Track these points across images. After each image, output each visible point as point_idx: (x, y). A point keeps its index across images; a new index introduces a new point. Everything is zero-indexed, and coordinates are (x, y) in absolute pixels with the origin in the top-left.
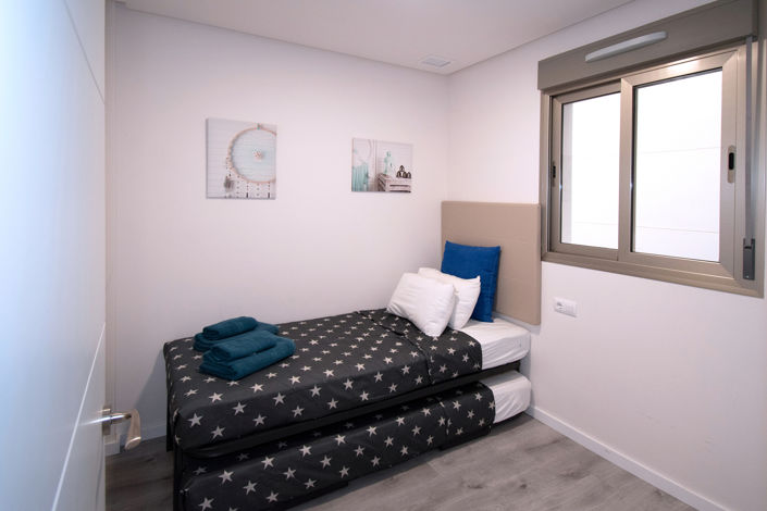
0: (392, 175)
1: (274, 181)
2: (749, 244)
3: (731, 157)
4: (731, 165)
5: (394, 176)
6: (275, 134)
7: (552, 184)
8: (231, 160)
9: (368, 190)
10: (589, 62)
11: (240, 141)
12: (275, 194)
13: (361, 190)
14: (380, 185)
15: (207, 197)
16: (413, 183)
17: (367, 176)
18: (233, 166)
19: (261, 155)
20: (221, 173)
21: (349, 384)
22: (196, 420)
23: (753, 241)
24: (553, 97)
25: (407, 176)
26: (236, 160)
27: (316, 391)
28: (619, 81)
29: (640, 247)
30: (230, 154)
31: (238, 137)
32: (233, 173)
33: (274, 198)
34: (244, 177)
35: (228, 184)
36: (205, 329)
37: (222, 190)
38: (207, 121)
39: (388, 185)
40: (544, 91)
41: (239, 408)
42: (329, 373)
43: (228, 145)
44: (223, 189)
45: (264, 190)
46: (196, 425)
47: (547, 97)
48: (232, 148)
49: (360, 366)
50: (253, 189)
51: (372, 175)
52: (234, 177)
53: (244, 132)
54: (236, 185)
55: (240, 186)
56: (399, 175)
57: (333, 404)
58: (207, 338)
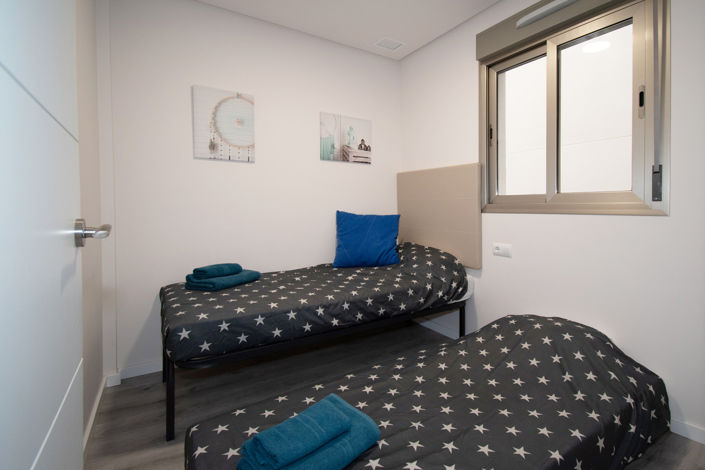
0: (355, 147)
1: (253, 146)
2: (658, 170)
3: (642, 95)
4: (642, 103)
5: (356, 148)
6: (252, 103)
7: (489, 145)
8: (215, 124)
9: (334, 160)
10: (520, 27)
11: (222, 108)
12: (253, 158)
13: (329, 159)
14: (344, 156)
15: (195, 158)
16: (373, 155)
17: (333, 146)
18: (217, 130)
19: (240, 122)
20: (207, 136)
21: (320, 311)
22: (184, 334)
23: (661, 166)
24: (489, 67)
25: (367, 149)
26: (219, 125)
27: (292, 315)
28: (545, 43)
29: (564, 189)
30: (213, 119)
31: (220, 104)
32: (216, 136)
33: (253, 162)
34: (226, 141)
35: (213, 146)
36: (195, 271)
37: (207, 152)
38: (192, 89)
39: (351, 156)
40: (482, 61)
41: (224, 326)
42: (303, 301)
43: (211, 112)
44: (208, 150)
45: (244, 154)
46: (185, 338)
47: (484, 67)
48: (215, 114)
49: (330, 297)
50: (234, 153)
51: (337, 146)
52: (218, 141)
53: (224, 101)
54: (220, 148)
55: (223, 150)
56: (360, 147)
57: (307, 327)
58: (198, 278)
